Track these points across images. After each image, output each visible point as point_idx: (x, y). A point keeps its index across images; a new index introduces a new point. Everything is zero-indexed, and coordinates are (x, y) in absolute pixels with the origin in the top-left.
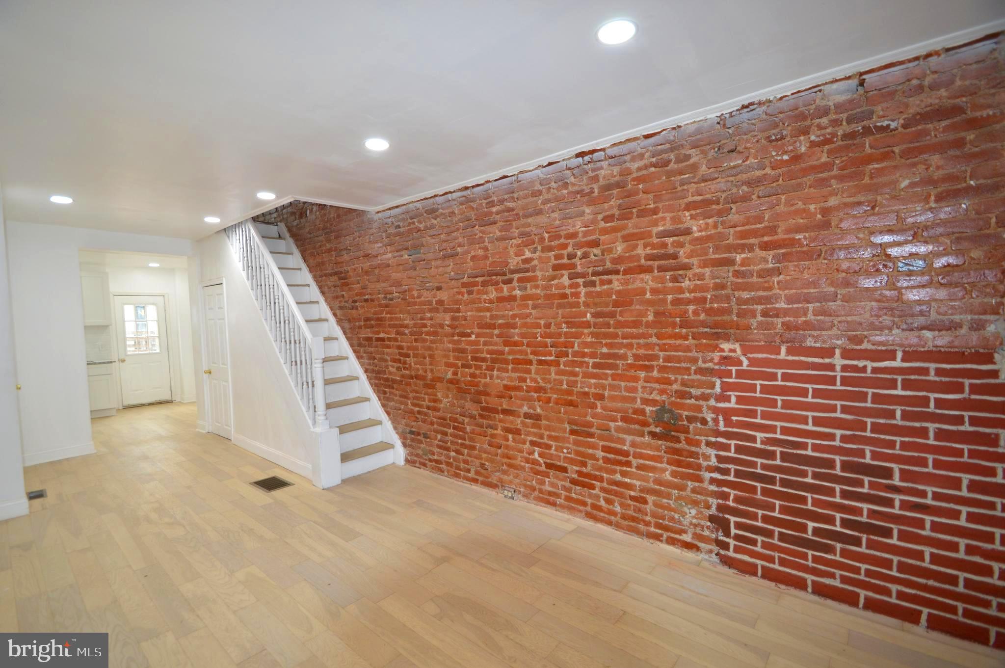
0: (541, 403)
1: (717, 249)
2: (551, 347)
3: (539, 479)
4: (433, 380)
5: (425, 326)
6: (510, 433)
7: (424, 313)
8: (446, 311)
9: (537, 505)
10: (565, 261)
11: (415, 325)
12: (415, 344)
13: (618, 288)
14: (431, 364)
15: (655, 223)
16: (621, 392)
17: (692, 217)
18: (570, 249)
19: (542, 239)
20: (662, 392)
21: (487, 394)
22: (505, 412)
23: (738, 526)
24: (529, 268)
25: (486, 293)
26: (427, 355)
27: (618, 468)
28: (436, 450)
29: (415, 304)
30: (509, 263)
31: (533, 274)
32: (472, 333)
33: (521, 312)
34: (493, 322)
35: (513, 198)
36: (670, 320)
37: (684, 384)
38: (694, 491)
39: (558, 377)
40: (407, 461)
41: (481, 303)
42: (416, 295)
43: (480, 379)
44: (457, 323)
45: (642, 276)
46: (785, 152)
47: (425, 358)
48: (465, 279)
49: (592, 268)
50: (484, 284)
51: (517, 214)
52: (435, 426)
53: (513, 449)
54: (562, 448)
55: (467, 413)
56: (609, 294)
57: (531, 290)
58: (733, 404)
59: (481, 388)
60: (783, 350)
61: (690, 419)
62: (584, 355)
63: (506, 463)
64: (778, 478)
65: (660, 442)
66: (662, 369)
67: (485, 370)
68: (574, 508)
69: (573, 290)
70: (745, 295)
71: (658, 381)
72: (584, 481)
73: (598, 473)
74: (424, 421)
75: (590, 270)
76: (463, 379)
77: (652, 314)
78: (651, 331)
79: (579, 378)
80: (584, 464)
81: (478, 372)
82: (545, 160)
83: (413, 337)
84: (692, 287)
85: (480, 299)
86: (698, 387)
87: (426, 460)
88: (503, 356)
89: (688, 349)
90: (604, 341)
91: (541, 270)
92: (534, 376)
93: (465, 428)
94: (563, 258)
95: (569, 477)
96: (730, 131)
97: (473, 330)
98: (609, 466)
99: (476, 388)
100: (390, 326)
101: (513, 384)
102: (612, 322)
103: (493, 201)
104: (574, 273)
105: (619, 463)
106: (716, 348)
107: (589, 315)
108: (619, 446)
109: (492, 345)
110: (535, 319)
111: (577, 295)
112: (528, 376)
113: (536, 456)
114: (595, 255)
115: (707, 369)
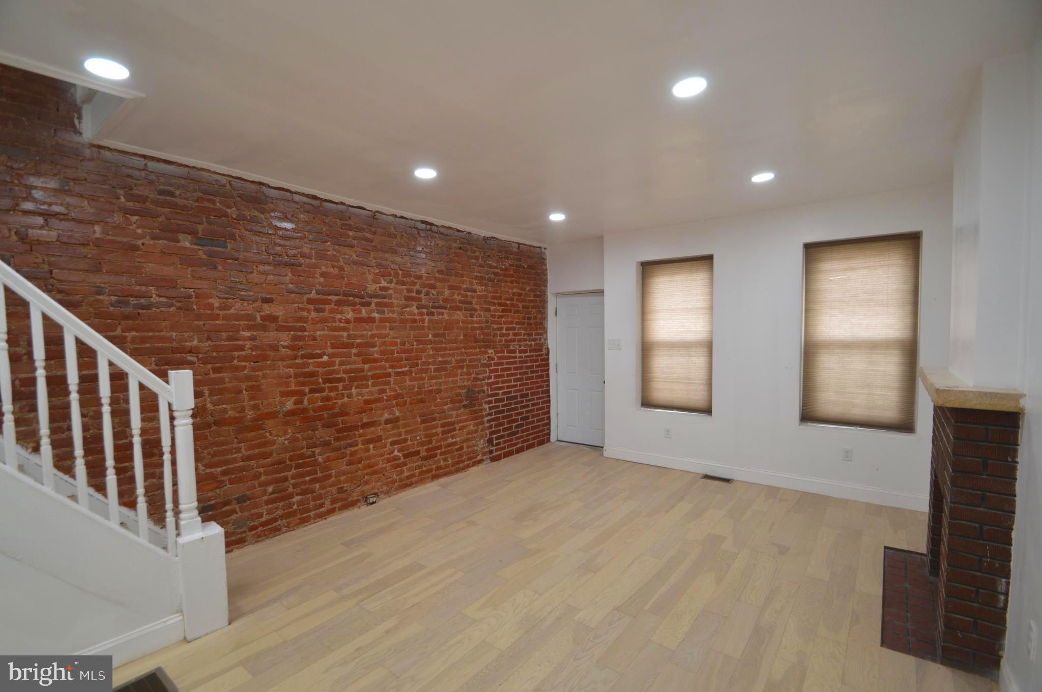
0: (399, 407)
1: (485, 303)
2: (406, 360)
3: (398, 471)
5: (242, 348)
6: (371, 443)
7: (238, 331)
8: (280, 329)
9: (398, 493)
10: (414, 294)
11: (215, 348)
12: (213, 376)
13: (447, 318)
14: (252, 398)
15: (463, 283)
17: (477, 284)
18: (418, 287)
19: (397, 275)
20: (468, 380)
21: (347, 414)
22: (366, 425)
23: (496, 438)
24: (386, 295)
25: (340, 313)
27: (450, 435)
28: (264, 509)
29: (217, 317)
30: (367, 287)
31: (390, 301)
32: (324, 354)
33: (380, 332)
34: (351, 341)
35: (370, 230)
37: (476, 373)
38: (482, 430)
39: (411, 383)
41: (335, 322)
42: (217, 305)
43: (335, 401)
44: (302, 343)
45: (457, 312)
46: (503, 265)
47: (240, 392)
48: (312, 295)
50: (339, 303)
51: (375, 246)
52: (263, 478)
53: (374, 457)
54: (416, 437)
55: (318, 442)
56: (442, 321)
57: (389, 314)
58: (492, 380)
59: (337, 410)
60: (505, 351)
61: (479, 392)
62: (429, 364)
63: (367, 474)
64: (506, 409)
65: (468, 409)
66: (468, 366)
67: (342, 390)
68: (424, 479)
69: (420, 317)
70: (495, 326)
71: (466, 374)
72: (432, 454)
73: (438, 444)
74: (240, 480)
75: (431, 304)
76: (311, 406)
77: (463, 335)
78: (462, 345)
79: (426, 381)
80: (430, 442)
81: (332, 394)
82: (399, 213)
83: (209, 366)
84: (477, 321)
85: (334, 318)
86: (482, 374)
87: (245, 532)
88: (362, 374)
89: (477, 354)
90: (440, 353)
91: (396, 299)
92: (393, 386)
93: (317, 460)
95: (421, 457)
96: (487, 246)
97: (326, 350)
98: (445, 435)
99: (330, 412)
101: (373, 397)
102: (443, 340)
103: (351, 226)
104: (420, 305)
105: (450, 431)
106: (486, 353)
107: (430, 336)
108: (450, 420)
109: (349, 364)
110: (393, 338)
111: (423, 321)
112: (387, 387)
113: (396, 453)
114: (433, 295)
115: (485, 364)
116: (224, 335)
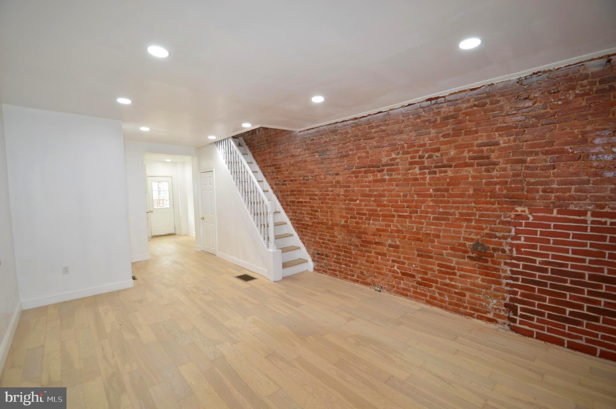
0: (399, 239)
1: (515, 154)
2: (407, 208)
3: (397, 281)
4: (332, 225)
5: (328, 195)
6: (380, 255)
7: (328, 188)
8: (341, 187)
9: (395, 295)
10: (417, 159)
11: (322, 195)
12: (321, 205)
13: (451, 175)
14: (331, 216)
15: (477, 139)
16: (451, 233)
17: (500, 135)
18: (420, 153)
19: (403, 147)
20: (477, 234)
21: (366, 233)
22: (377, 243)
23: (522, 309)
24: (394, 164)
25: (367, 177)
26: (328, 211)
27: (447, 276)
28: (333, 264)
29: (322, 183)
30: (381, 160)
31: (397, 167)
33: (388, 188)
34: (371, 193)
35: (385, 124)
36: (484, 193)
37: (491, 230)
38: (495, 290)
39: (410, 225)
40: (315, 269)
41: (363, 182)
42: (323, 178)
43: (361, 225)
44: (348, 193)
45: (466, 168)
46: (560, 100)
47: (327, 213)
48: (353, 169)
49: (434, 164)
50: (366, 172)
51: (387, 133)
52: (333, 251)
53: (381, 264)
54: (412, 264)
55: (353, 244)
56: (445, 178)
57: (395, 176)
58: (522, 241)
59: (362, 230)
60: (555, 211)
61: (495, 250)
62: (428, 212)
63: (376, 272)
64: (549, 283)
65: (475, 262)
66: (477, 221)
67: (365, 220)
68: (418, 298)
69: (422, 176)
70: (532, 180)
71: (474, 228)
72: (426, 283)
73: (434, 279)
74: (326, 248)
75: (433, 165)
76: (351, 225)
77: (472, 190)
78: (471, 200)
79: (424, 225)
80: (426, 273)
81: (360, 221)
82: (406, 103)
83: (320, 201)
84: (498, 175)
85: (363, 180)
86: (500, 232)
87: (327, 269)
88: (376, 213)
89: (495, 210)
90: (441, 205)
91: (402, 165)
92: (395, 224)
93: (352, 252)
94: (416, 158)
95: (416, 281)
96: (525, 87)
97: (358, 198)
98: (442, 275)
99: (359, 230)
100: (306, 195)
101: (382, 228)
102: (446, 194)
103: (373, 126)
104: (422, 166)
105: (448, 273)
106: (513, 209)
107: (431, 190)
108: (449, 264)
109: (369, 206)
110: (397, 192)
111: (424, 179)
112: (392, 224)
113: (396, 268)
114: (436, 157)
115: (507, 222)
116: (324, 189)
